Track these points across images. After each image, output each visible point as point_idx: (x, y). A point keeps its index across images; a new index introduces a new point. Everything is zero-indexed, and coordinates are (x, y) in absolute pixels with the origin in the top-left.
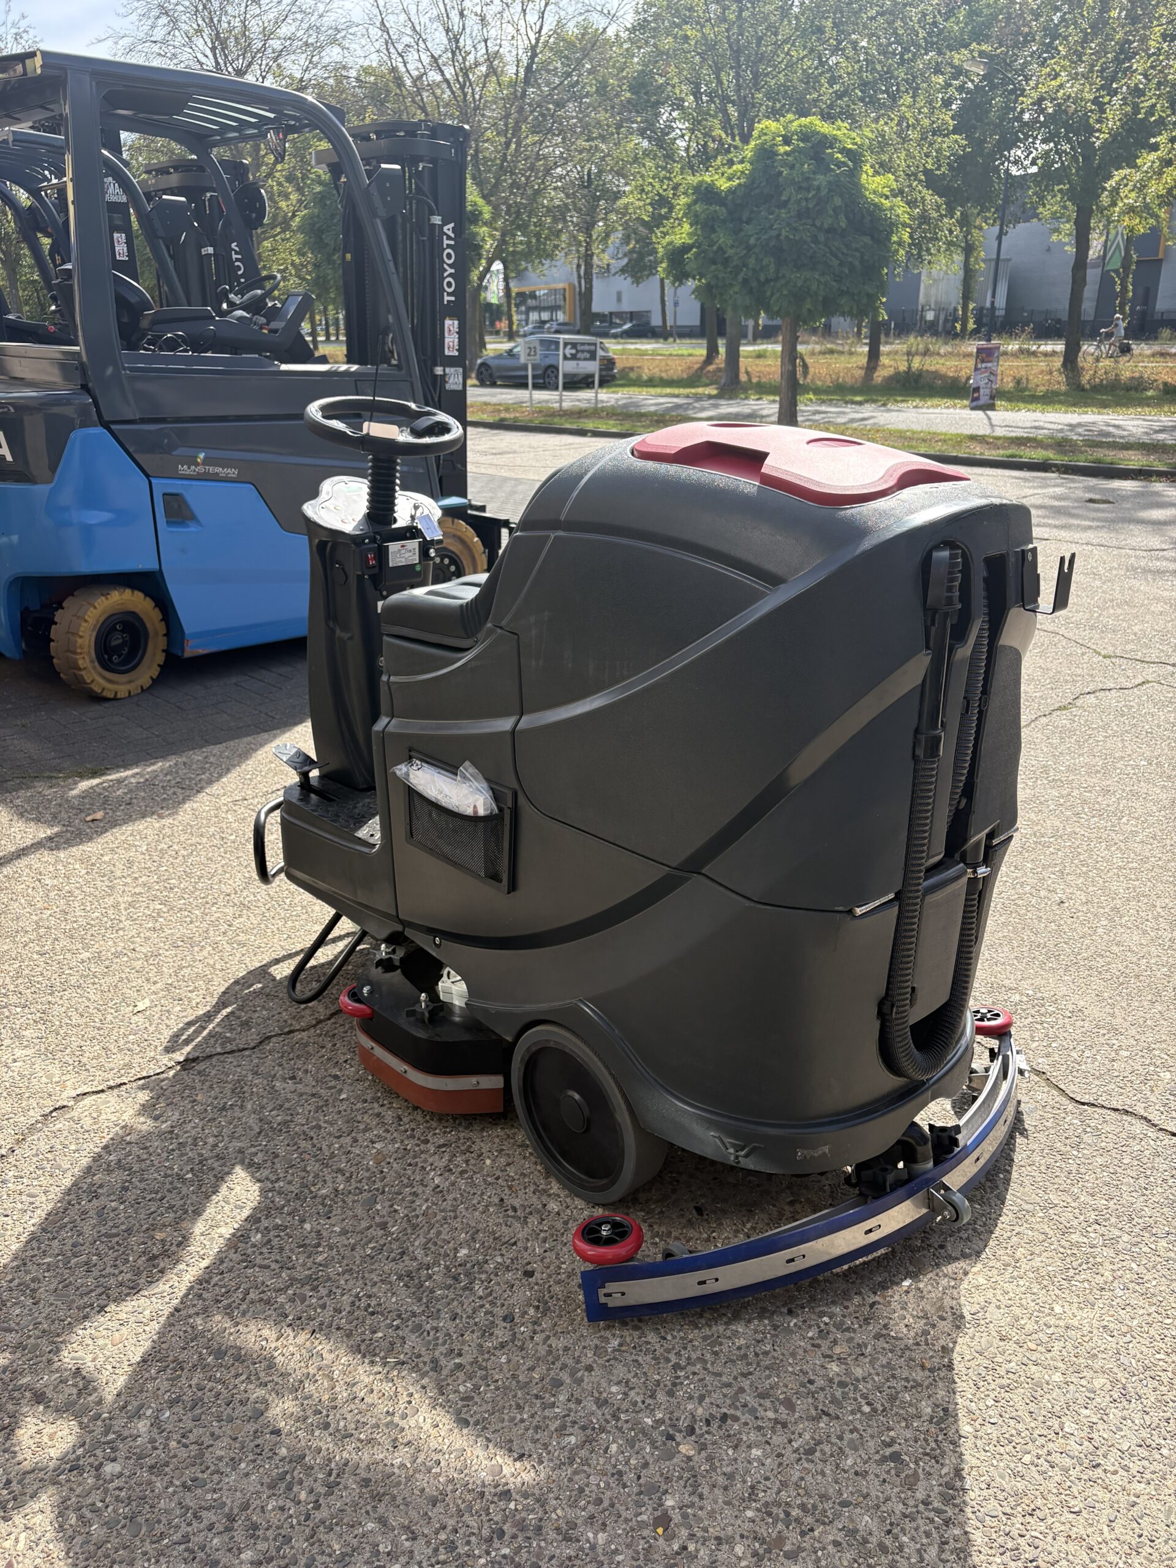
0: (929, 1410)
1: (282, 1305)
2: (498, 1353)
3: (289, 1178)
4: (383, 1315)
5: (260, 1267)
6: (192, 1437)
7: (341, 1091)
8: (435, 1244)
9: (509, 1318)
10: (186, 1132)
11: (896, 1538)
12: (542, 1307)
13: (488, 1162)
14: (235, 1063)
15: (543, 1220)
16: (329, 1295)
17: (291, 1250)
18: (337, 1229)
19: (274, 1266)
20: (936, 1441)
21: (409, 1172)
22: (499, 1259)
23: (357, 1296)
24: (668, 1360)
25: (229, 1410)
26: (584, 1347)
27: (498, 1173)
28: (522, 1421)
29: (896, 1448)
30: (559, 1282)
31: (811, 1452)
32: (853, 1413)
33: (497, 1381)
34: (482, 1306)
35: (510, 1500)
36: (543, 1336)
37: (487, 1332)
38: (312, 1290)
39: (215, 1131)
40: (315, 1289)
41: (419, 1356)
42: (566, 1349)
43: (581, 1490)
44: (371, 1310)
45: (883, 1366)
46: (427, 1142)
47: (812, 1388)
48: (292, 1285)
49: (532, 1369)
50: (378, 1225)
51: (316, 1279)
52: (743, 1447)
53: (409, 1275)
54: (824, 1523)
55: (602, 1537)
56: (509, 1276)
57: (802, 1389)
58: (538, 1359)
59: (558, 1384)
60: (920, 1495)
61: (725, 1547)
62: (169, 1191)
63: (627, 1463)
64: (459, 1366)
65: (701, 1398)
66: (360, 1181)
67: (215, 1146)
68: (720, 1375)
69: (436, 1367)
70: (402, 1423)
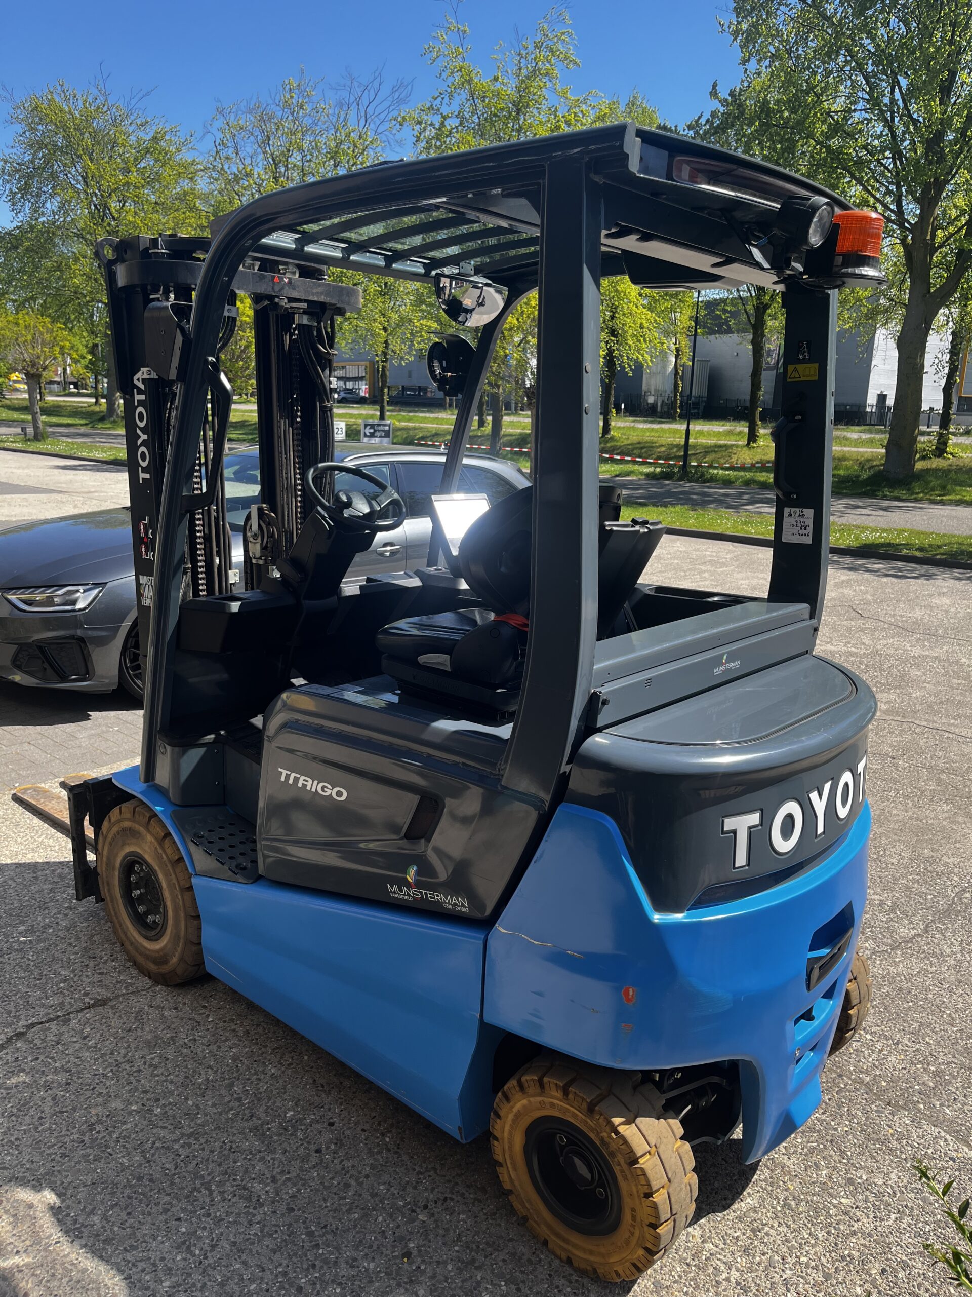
2: (312, 1171)
3: (177, 1073)
4: (240, 1153)
5: (161, 1127)
7: (208, 1016)
8: (272, 1109)
9: (318, 1151)
10: (105, 1047)
11: (538, 1256)
12: (339, 1142)
13: (306, 1058)
14: (135, 1000)
16: (206, 1143)
17: (181, 1117)
18: (210, 1103)
19: (169, 1127)
21: (255, 1066)
22: (313, 1117)
23: (224, 1142)
24: (414, 1170)
25: (149, 1209)
26: (364, 1165)
28: (326, 1207)
30: (349, 1128)
33: (311, 1186)
35: (319, 1249)
36: (339, 1160)
37: (305, 1159)
40: (196, 1139)
42: (353, 1166)
43: (361, 1241)
48: (182, 1138)
49: (333, 1178)
50: (235, 1099)
53: (256, 1128)
55: (372, 1265)
59: (347, 1186)
61: (441, 1266)
63: (388, 1225)
64: (288, 1179)
65: (433, 1189)
66: (223, 1073)
67: (126, 1055)
68: (444, 1176)
69: (274, 1180)
70: (255, 1212)
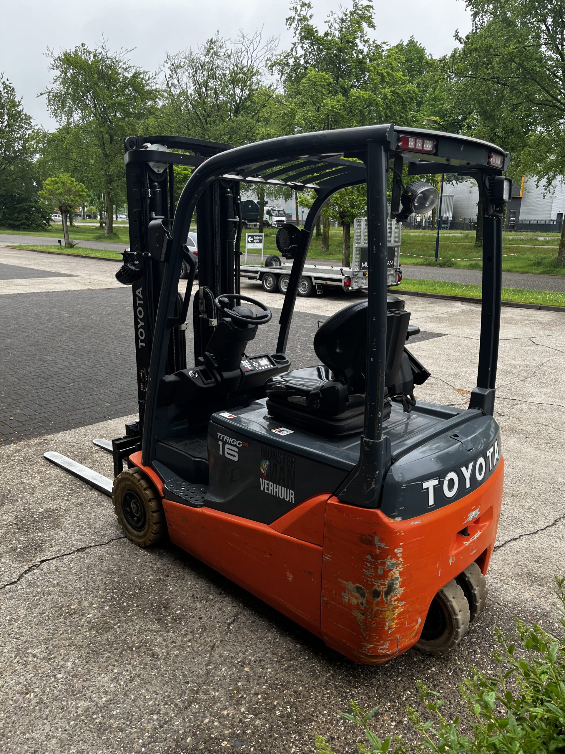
34: (184, 628)
35: (188, 684)
36: (204, 637)
37: (185, 636)
38: (126, 624)
39: (92, 573)
41: (161, 643)
42: (211, 641)
43: (212, 681)
44: (146, 630)
46: (168, 576)
47: (291, 652)
48: (119, 622)
49: (199, 647)
51: (128, 621)
52: (265, 669)
53: (159, 619)
54: (287, 689)
55: (217, 694)
56: (194, 619)
58: (201, 644)
61: (255, 696)
63: (227, 673)
64: (175, 647)
65: (254, 655)
67: (92, 578)
68: (261, 648)
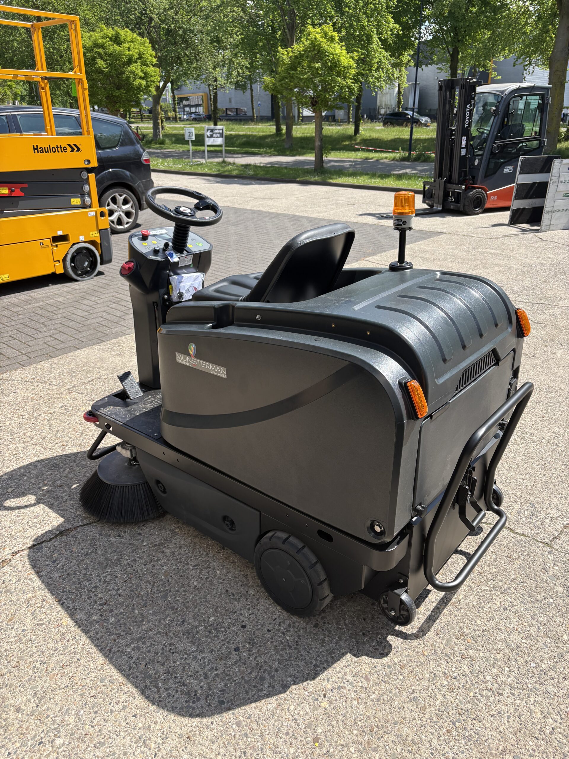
0: (428, 675)
1: (129, 653)
2: (234, 667)
3: (124, 588)
4: (178, 653)
5: (116, 634)
6: (95, 722)
8: (198, 615)
9: (237, 649)
10: (70, 568)
11: (419, 737)
12: (252, 642)
13: (218, 572)
14: (89, 530)
15: (247, 599)
16: (151, 646)
17: (130, 625)
18: (151, 612)
19: (123, 633)
20: (432, 689)
21: (182, 580)
22: (229, 621)
23: (164, 645)
24: (311, 663)
25: (111, 708)
26: (273, 660)
27: (223, 577)
28: (249, 698)
29: (415, 695)
30: (258, 630)
31: (378, 700)
32: (395, 680)
33: (235, 681)
34: (224, 645)
35: (248, 737)
38: (143, 644)
39: (85, 566)
41: (197, 672)
42: (265, 662)
43: (279, 729)
44: (172, 651)
45: (406, 656)
46: (188, 564)
49: (250, 673)
50: (170, 608)
51: (144, 638)
52: (349, 701)
54: (387, 733)
55: (291, 750)
56: (234, 628)
57: (372, 671)
58: (253, 668)
59: (263, 679)
60: (427, 716)
62: (66, 599)
63: (299, 714)
64: (217, 675)
65: (328, 680)
66: (159, 587)
67: (86, 574)
69: (206, 676)
70: (194, 706)
